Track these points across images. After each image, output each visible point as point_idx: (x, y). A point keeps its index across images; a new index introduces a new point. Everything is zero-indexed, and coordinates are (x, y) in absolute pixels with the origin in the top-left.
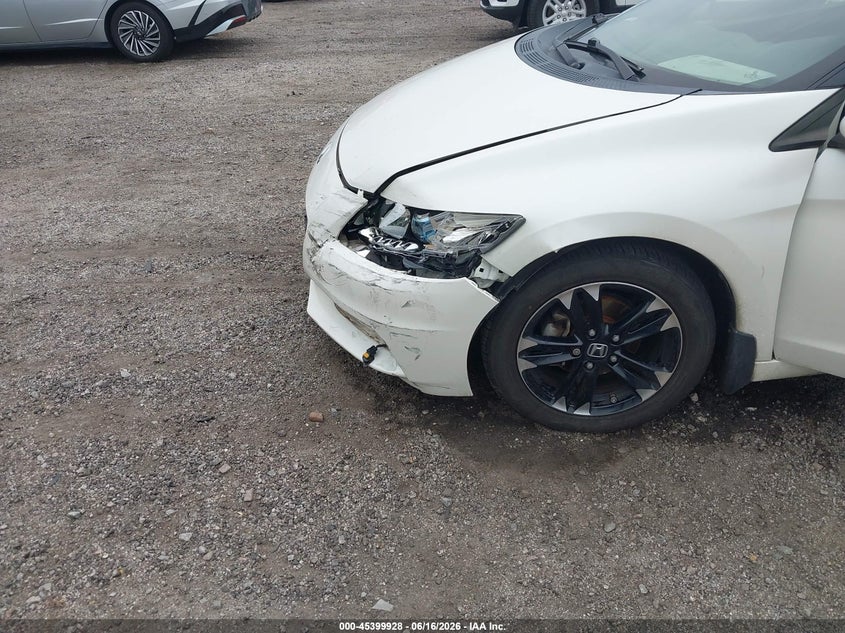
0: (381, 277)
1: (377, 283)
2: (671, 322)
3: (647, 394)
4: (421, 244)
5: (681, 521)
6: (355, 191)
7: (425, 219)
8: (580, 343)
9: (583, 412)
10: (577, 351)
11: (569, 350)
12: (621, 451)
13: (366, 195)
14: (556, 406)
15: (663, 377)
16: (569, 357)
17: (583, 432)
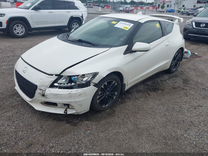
0: (72, 91)
1: (71, 93)
2: (116, 84)
3: (114, 97)
4: (75, 82)
5: (131, 114)
6: (52, 75)
7: (76, 77)
8: (105, 93)
9: (107, 105)
10: (105, 95)
11: (104, 95)
12: (115, 109)
13: (56, 75)
14: (103, 107)
15: (116, 93)
16: (104, 96)
17: (107, 109)
